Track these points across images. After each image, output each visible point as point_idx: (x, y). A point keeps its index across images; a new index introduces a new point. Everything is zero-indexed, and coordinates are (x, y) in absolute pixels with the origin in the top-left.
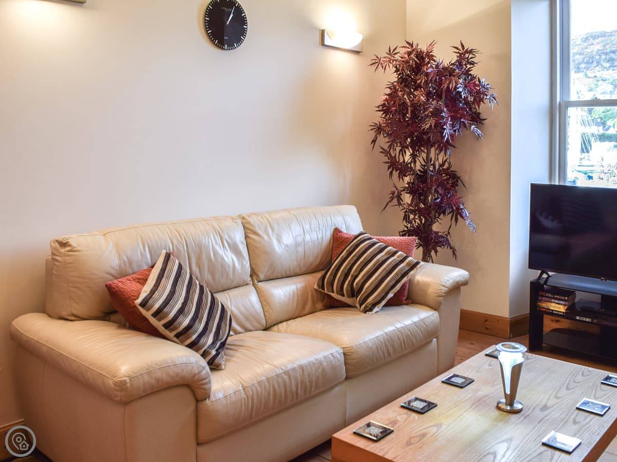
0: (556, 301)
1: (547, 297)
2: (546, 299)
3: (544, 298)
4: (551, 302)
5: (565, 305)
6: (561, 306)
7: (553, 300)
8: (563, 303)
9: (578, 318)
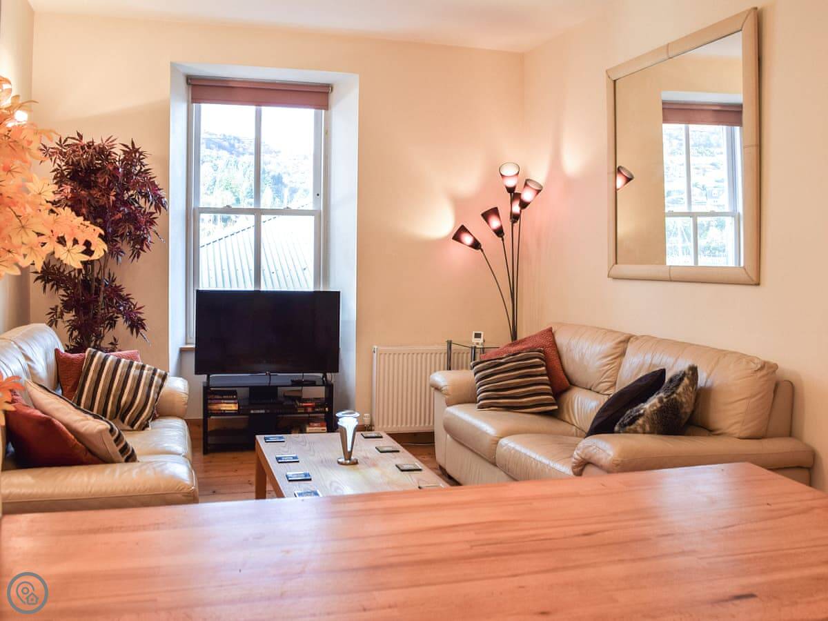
0: (226, 401)
1: (216, 399)
2: (216, 401)
3: (213, 401)
4: (221, 403)
5: (235, 403)
6: (232, 405)
7: (222, 401)
8: (233, 401)
9: (252, 412)
